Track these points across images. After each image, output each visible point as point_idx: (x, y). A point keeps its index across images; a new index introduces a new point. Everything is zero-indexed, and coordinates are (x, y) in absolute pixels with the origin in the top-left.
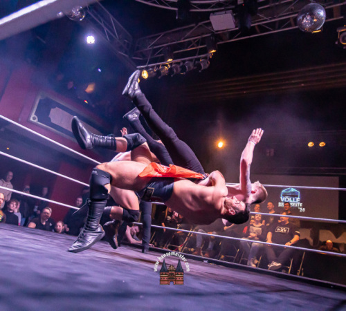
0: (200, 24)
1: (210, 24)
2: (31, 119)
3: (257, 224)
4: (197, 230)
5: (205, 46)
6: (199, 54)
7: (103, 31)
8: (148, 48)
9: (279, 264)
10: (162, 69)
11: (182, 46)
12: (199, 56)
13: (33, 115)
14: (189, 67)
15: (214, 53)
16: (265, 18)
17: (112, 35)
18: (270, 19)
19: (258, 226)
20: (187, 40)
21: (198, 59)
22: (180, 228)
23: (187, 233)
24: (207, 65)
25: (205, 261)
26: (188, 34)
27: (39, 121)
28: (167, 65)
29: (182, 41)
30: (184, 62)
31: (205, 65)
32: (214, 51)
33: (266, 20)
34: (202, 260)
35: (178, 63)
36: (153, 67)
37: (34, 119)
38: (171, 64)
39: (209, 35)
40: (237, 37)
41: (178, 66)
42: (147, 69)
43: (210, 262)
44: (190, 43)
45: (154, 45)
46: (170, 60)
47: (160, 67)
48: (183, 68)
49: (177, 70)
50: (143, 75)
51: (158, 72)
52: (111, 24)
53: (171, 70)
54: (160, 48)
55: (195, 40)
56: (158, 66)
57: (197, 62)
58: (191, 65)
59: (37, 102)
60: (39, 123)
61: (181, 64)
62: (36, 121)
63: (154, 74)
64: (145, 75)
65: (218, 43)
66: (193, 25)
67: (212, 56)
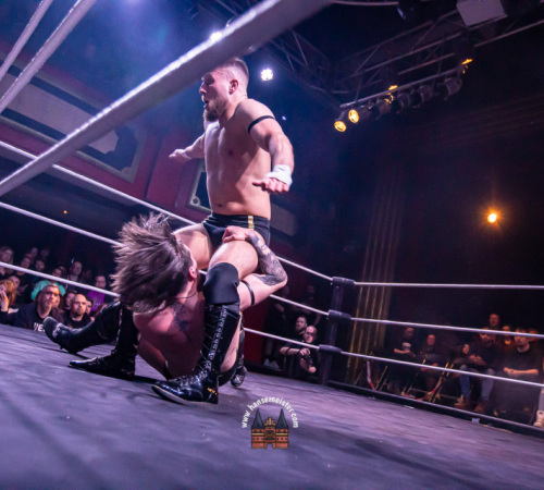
0: (441, 18)
1: (458, 16)
2: (192, 203)
4: (457, 367)
5: (452, 54)
6: (443, 70)
7: (285, 58)
8: (357, 73)
10: (380, 104)
11: (412, 60)
12: (443, 74)
13: (194, 197)
14: (426, 95)
15: (468, 64)
17: (299, 62)
20: (419, 50)
21: (441, 79)
22: (428, 363)
23: (441, 371)
24: (458, 87)
25: (474, 420)
26: (422, 39)
27: (202, 204)
28: (388, 97)
29: (412, 53)
30: (416, 87)
31: (453, 87)
32: (468, 61)
34: (468, 418)
35: (407, 91)
36: (364, 103)
37: (195, 202)
38: (395, 93)
39: (458, 34)
40: (510, 31)
41: (408, 96)
42: (355, 107)
43: (483, 421)
44: (424, 53)
45: (366, 67)
46: (392, 88)
47: (378, 102)
48: (417, 98)
49: (406, 102)
50: (350, 118)
51: (375, 110)
52: (296, 47)
53: (395, 103)
54: (375, 70)
55: (433, 48)
56: (374, 100)
57: (438, 84)
58: (430, 89)
59: (198, 178)
60: (202, 207)
61: (413, 92)
62: (198, 205)
63: (369, 114)
64: (354, 116)
65: (476, 46)
66: (428, 23)
67: (466, 70)
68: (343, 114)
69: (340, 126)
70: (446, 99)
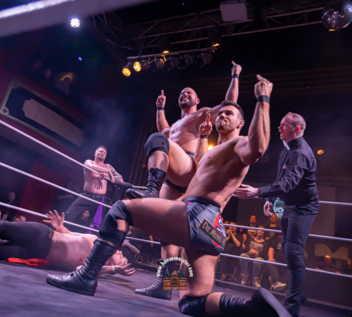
0: (202, 13)
2: (1, 111)
3: (259, 239)
5: (207, 38)
6: (201, 47)
8: (141, 37)
9: (284, 285)
10: (156, 61)
11: (180, 36)
12: (201, 50)
13: (4, 107)
14: (189, 61)
15: (217, 47)
16: (277, 12)
18: (282, 13)
19: (259, 241)
20: (186, 30)
21: (199, 53)
24: (210, 60)
26: (187, 23)
27: (10, 114)
28: (163, 58)
29: (181, 31)
30: (183, 54)
31: (207, 60)
32: (217, 45)
33: (277, 14)
35: (176, 56)
36: (145, 59)
37: (4, 111)
38: (167, 56)
39: (213, 26)
41: (176, 60)
42: (139, 60)
44: (189, 33)
45: (148, 34)
46: (166, 52)
47: (155, 60)
49: (175, 63)
50: (135, 67)
51: (153, 65)
53: (167, 64)
54: (155, 37)
55: (195, 31)
56: (153, 58)
57: (198, 56)
59: (9, 92)
60: (10, 116)
61: (180, 58)
62: (7, 114)
63: (148, 67)
64: (137, 67)
65: (223, 36)
66: (192, 14)
67: (215, 50)
68: (129, 63)
69: (126, 72)
70: (202, 66)
